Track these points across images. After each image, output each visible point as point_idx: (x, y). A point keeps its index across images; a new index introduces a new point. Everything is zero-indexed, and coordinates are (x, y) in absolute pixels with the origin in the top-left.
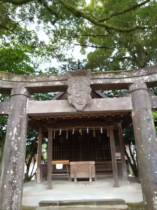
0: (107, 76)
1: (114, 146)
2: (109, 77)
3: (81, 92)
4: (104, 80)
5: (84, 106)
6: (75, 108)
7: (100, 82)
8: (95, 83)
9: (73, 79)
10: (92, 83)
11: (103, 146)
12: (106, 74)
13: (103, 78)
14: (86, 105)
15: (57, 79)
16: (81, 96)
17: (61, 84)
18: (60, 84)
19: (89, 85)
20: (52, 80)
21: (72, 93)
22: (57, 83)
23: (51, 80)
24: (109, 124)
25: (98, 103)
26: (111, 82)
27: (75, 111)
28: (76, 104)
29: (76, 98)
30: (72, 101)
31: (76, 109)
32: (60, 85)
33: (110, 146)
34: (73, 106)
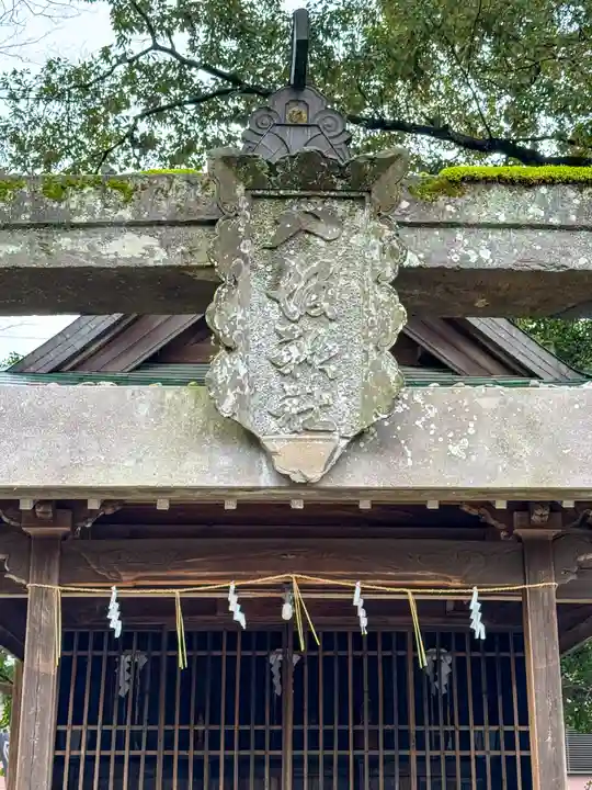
0: (535, 212)
1: (556, 744)
2: (554, 221)
3: (322, 331)
4: (513, 235)
5: (344, 443)
6: (269, 456)
7: (478, 253)
8: (435, 263)
9: (257, 222)
10: (413, 260)
11: (473, 729)
12: (528, 195)
13: (502, 219)
14: (360, 436)
15: (127, 214)
16: (317, 361)
17: (160, 257)
18: (151, 251)
19: (390, 273)
20: (83, 219)
21: (247, 332)
22: (129, 249)
23: (76, 220)
24: (529, 556)
25: (453, 423)
26: (563, 260)
27: (265, 480)
28: (273, 424)
29: (275, 382)
30: (241, 400)
31: (270, 461)
32: (151, 263)
33: (525, 736)
34: (252, 441)
